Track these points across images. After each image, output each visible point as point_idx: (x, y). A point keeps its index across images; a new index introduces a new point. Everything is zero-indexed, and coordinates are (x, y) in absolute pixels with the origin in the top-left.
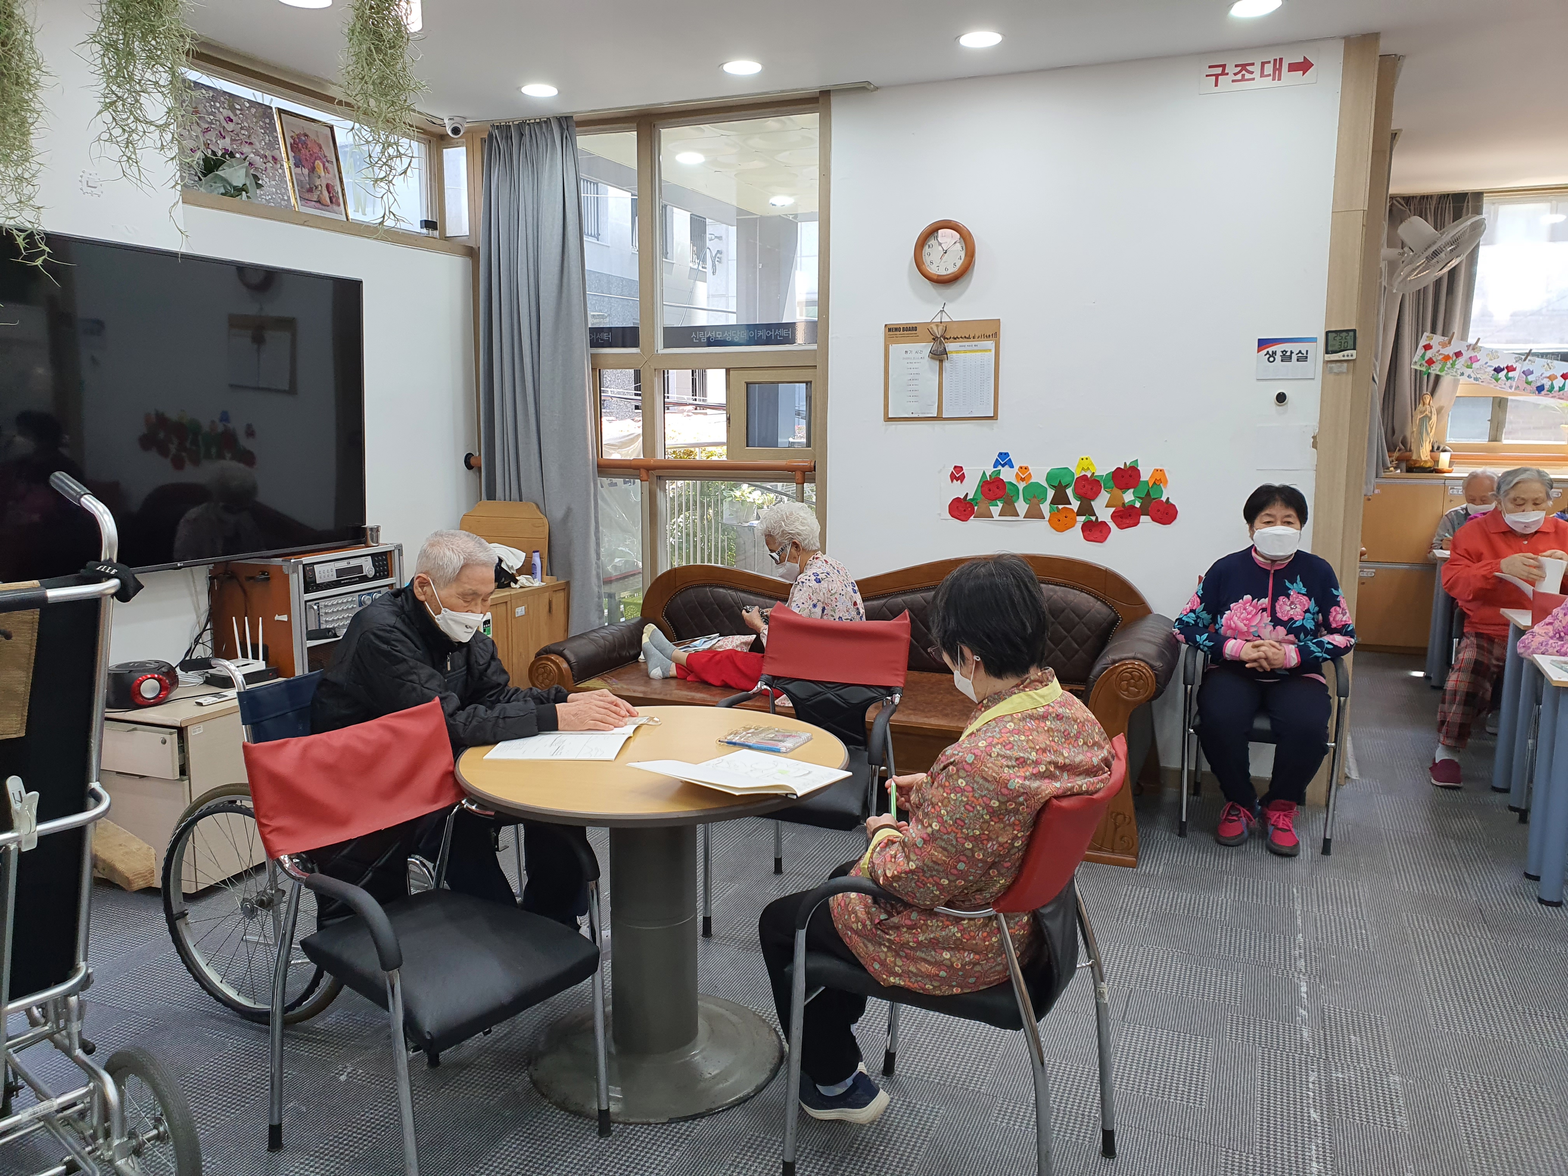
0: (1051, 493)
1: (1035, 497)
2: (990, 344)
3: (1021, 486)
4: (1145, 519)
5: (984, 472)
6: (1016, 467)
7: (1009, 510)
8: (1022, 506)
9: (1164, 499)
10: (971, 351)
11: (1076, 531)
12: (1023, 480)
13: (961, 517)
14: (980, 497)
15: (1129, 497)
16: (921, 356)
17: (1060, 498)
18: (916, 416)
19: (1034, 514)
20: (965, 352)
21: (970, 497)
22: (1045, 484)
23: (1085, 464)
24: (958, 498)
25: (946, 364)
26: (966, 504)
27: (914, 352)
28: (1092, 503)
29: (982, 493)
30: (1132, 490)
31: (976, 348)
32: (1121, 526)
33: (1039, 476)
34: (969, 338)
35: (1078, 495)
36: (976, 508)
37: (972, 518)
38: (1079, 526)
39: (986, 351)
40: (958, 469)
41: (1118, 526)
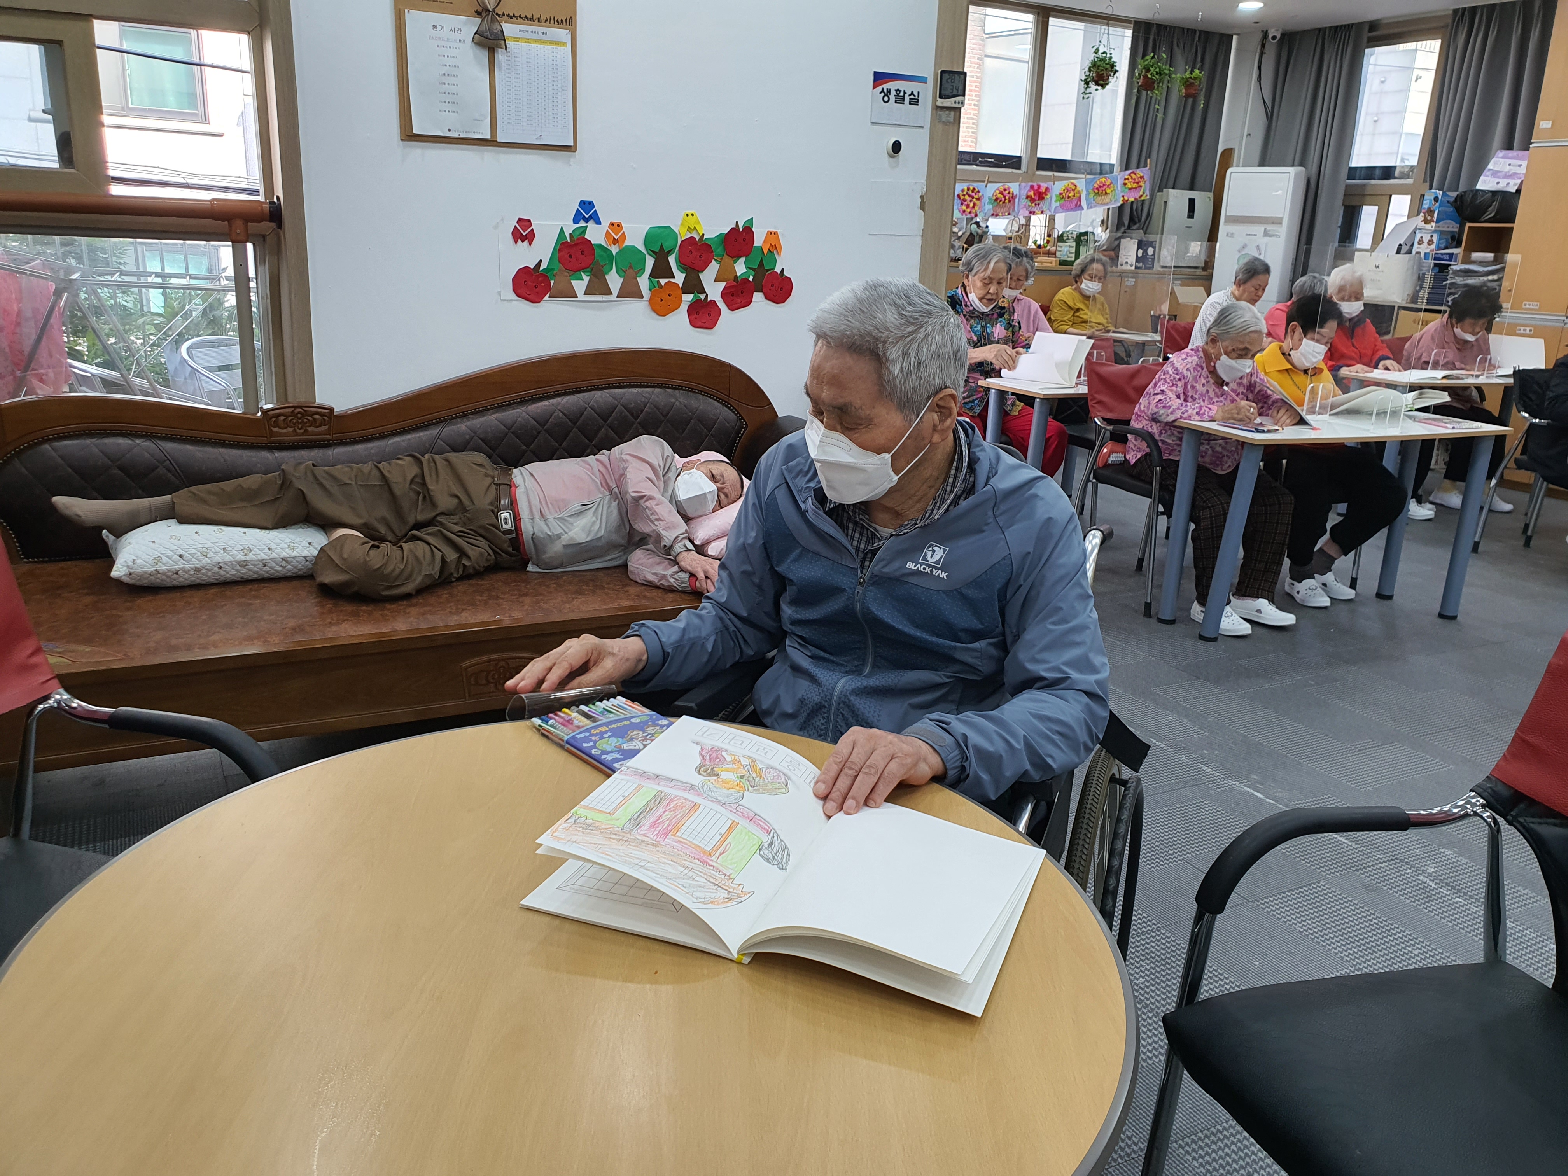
0: (650, 262)
1: (631, 267)
2: (563, 34)
3: (614, 250)
4: (758, 296)
5: (562, 228)
6: (605, 224)
7: (599, 287)
8: (614, 281)
9: (778, 270)
10: (537, 41)
11: (681, 315)
12: (615, 242)
13: (531, 297)
14: (557, 266)
15: (740, 268)
16: (459, 37)
17: (661, 270)
18: (456, 135)
19: (630, 291)
20: (528, 40)
21: (543, 266)
22: (643, 249)
23: (691, 222)
24: (527, 267)
25: (500, 56)
26: (538, 276)
27: (447, 29)
28: (701, 276)
29: (560, 261)
30: (743, 259)
31: (544, 37)
32: (732, 307)
33: (635, 239)
34: (532, 19)
35: (684, 266)
36: (552, 282)
37: (547, 297)
38: (684, 307)
39: (558, 43)
40: (525, 223)
41: (728, 306)
